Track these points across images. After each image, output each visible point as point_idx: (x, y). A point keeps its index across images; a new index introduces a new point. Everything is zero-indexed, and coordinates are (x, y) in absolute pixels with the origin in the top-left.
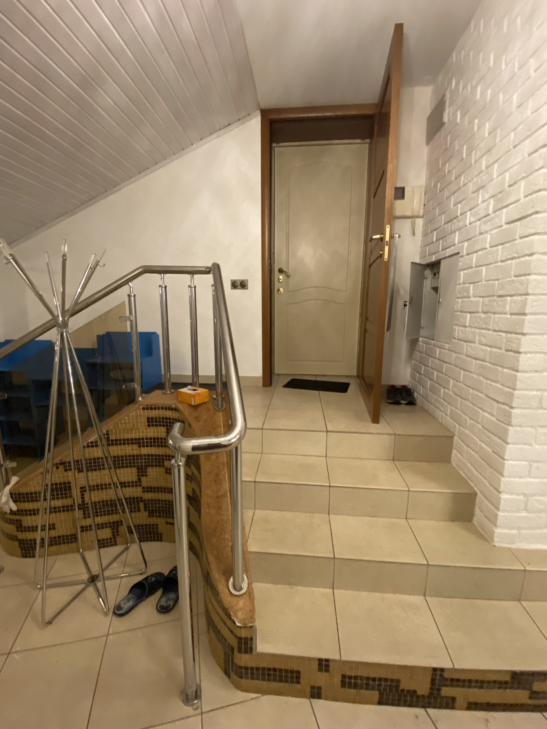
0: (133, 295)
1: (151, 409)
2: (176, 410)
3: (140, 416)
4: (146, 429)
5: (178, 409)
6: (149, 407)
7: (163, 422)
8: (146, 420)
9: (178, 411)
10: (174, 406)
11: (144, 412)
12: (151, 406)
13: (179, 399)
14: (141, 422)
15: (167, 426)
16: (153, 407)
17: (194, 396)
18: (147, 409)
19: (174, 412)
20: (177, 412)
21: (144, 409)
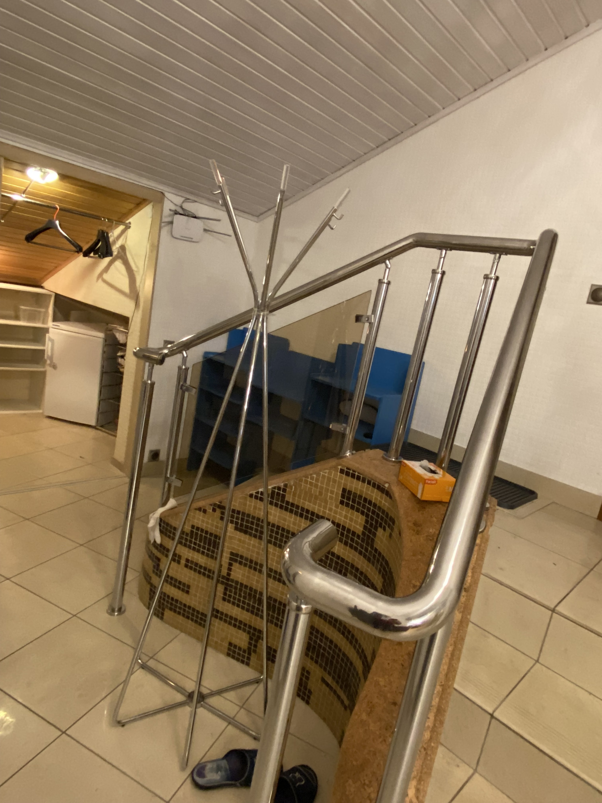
0: (386, 282)
1: (353, 476)
2: (388, 493)
3: (335, 481)
4: (337, 507)
5: (392, 495)
6: (351, 472)
7: (364, 506)
8: (341, 492)
9: (391, 497)
10: (387, 485)
11: (341, 478)
12: (354, 471)
13: (401, 478)
14: (332, 492)
15: (367, 516)
16: (356, 474)
17: (425, 481)
18: (347, 474)
19: (384, 495)
20: (388, 498)
21: (342, 471)
